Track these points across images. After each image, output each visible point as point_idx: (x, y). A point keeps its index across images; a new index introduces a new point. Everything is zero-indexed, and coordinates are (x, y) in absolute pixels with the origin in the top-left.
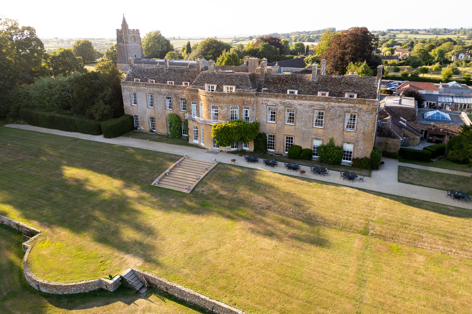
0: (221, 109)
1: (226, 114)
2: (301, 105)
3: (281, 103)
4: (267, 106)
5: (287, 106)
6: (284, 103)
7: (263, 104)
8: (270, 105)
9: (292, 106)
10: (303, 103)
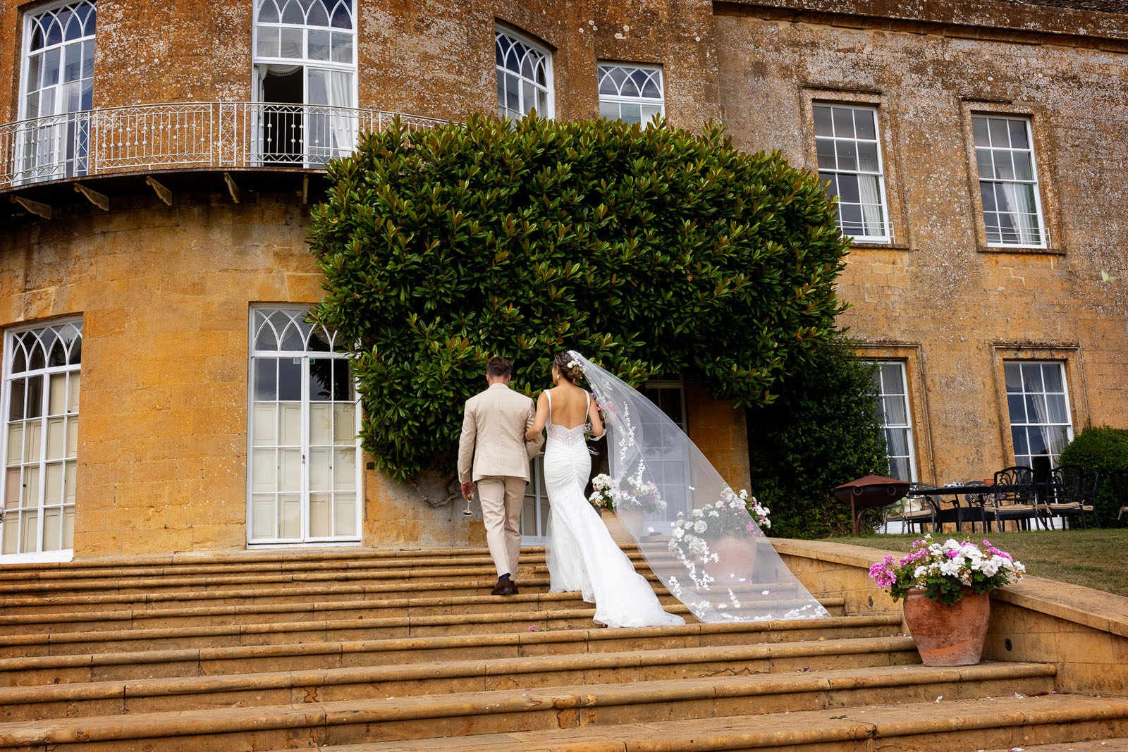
0: (400, 27)
1: (455, 88)
2: (1069, 79)
3: (919, 69)
4: (809, 95)
5: (968, 90)
6: (943, 69)
7: (760, 69)
8: (826, 79)
9: (1010, 87)
10: (1087, 69)
